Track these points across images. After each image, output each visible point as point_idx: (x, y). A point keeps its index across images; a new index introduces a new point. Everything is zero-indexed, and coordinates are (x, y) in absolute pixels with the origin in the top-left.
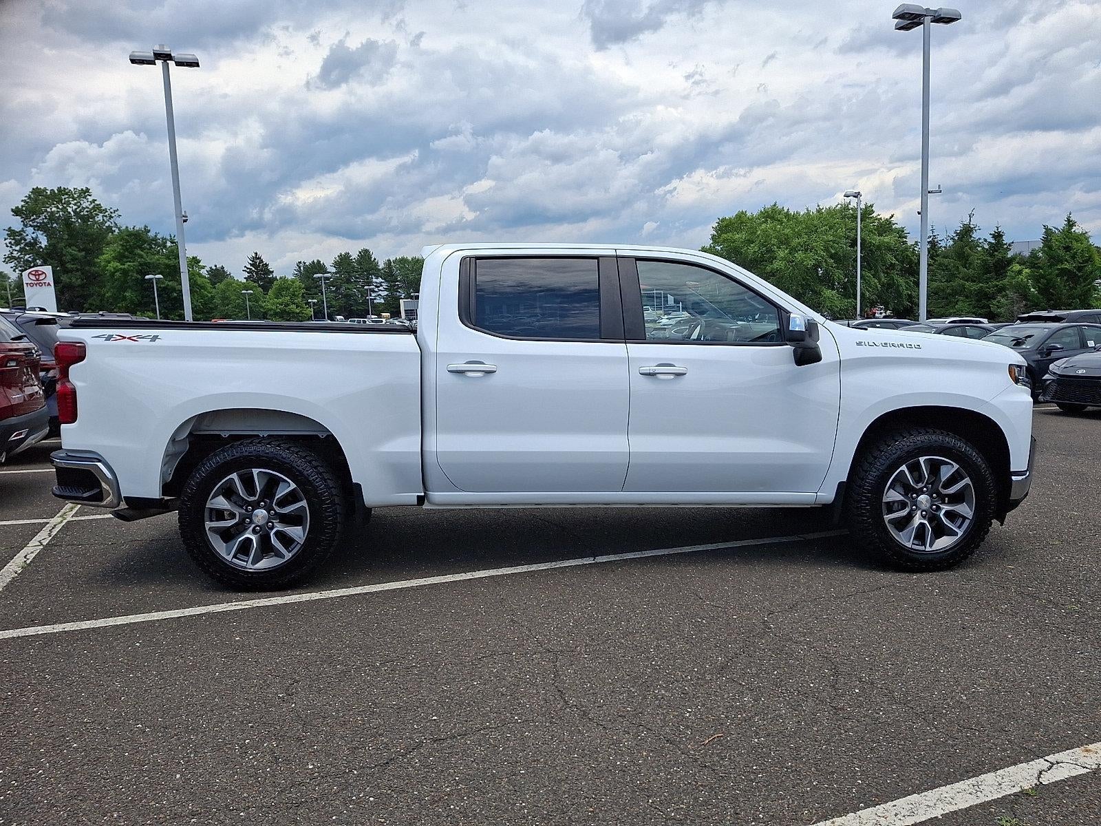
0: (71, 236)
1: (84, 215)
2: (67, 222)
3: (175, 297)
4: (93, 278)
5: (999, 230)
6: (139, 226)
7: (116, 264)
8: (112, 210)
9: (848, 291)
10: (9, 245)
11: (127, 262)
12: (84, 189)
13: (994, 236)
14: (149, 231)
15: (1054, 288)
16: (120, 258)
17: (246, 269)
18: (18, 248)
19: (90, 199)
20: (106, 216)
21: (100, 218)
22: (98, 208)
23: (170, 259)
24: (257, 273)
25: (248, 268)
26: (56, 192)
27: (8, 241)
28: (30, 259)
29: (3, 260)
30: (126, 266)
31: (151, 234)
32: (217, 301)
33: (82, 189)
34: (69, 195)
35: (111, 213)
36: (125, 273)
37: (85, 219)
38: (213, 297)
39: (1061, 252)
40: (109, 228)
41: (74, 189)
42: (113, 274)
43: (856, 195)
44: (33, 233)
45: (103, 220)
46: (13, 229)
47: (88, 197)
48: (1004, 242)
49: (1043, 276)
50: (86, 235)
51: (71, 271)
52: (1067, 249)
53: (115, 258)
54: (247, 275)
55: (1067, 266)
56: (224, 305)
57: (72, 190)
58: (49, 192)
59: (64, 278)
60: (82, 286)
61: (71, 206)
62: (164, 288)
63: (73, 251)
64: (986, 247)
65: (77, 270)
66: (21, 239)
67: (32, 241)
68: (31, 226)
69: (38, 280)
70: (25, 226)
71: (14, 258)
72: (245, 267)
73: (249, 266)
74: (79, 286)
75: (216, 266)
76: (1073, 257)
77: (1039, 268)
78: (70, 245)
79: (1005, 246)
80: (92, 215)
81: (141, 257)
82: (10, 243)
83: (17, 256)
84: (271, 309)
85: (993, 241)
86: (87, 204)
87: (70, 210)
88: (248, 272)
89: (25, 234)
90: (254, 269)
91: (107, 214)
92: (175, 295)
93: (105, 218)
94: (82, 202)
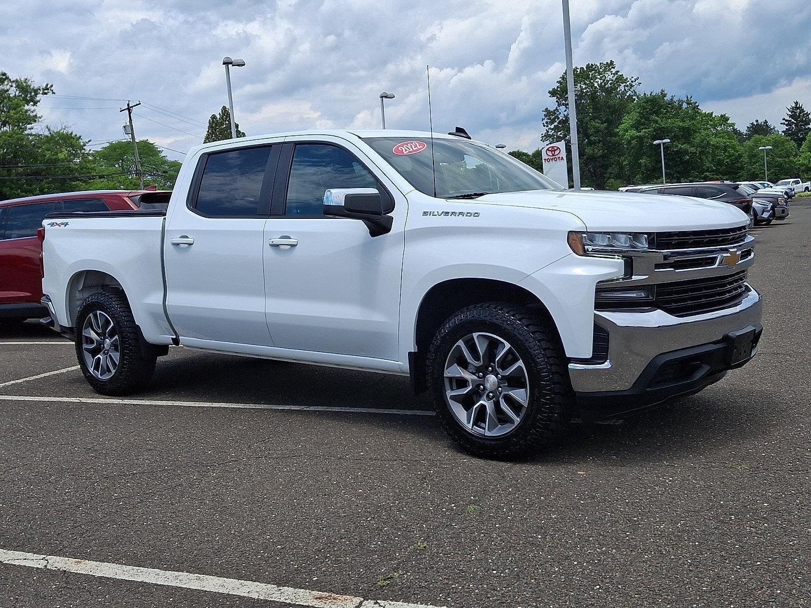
0: (596, 109)
1: (608, 88)
2: (593, 97)
3: (688, 161)
4: (613, 148)
6: (657, 91)
7: (633, 132)
8: (633, 79)
10: (546, 125)
11: (642, 129)
12: (609, 62)
14: (665, 95)
16: (637, 126)
17: (784, 121)
18: (552, 127)
19: (614, 71)
20: (627, 86)
21: (622, 88)
22: (620, 79)
23: (685, 121)
24: (796, 125)
25: (786, 121)
26: (585, 69)
27: (544, 121)
28: (561, 136)
29: (541, 139)
30: (641, 134)
31: (668, 98)
32: (745, 159)
33: (607, 63)
34: (596, 70)
35: (632, 82)
36: (640, 139)
37: (609, 91)
38: (740, 156)
40: (630, 97)
41: (600, 64)
42: (629, 142)
44: (565, 111)
45: (625, 89)
46: (549, 109)
47: (612, 70)
50: (609, 107)
51: (594, 143)
53: (632, 126)
54: (785, 128)
56: (750, 163)
57: (598, 65)
58: (579, 70)
59: (589, 150)
60: (603, 156)
61: (596, 80)
62: (676, 151)
63: (597, 124)
65: (600, 141)
66: (555, 118)
67: (564, 119)
68: (563, 104)
69: (553, 155)
70: (559, 105)
71: (550, 136)
72: (784, 119)
73: (788, 118)
74: (601, 156)
75: (757, 121)
78: (594, 118)
80: (614, 88)
81: (656, 122)
82: (547, 123)
83: (551, 133)
84: (802, 165)
86: (611, 77)
87: (596, 85)
88: (787, 125)
89: (558, 113)
90: (793, 120)
91: (628, 83)
92: (688, 157)
93: (626, 88)
94: (607, 76)
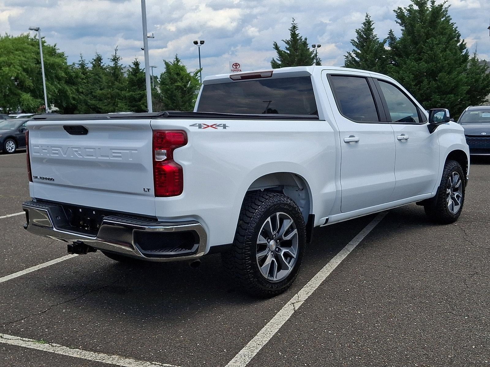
5: (137, 61)
9: (37, 93)
13: (134, 64)
15: (175, 96)
39: (175, 76)
43: (37, 29)
48: (140, 68)
49: (168, 90)
52: (178, 74)
55: (179, 84)
64: (131, 70)
76: (182, 79)
77: (166, 85)
79: (141, 71)
85: (135, 67)
